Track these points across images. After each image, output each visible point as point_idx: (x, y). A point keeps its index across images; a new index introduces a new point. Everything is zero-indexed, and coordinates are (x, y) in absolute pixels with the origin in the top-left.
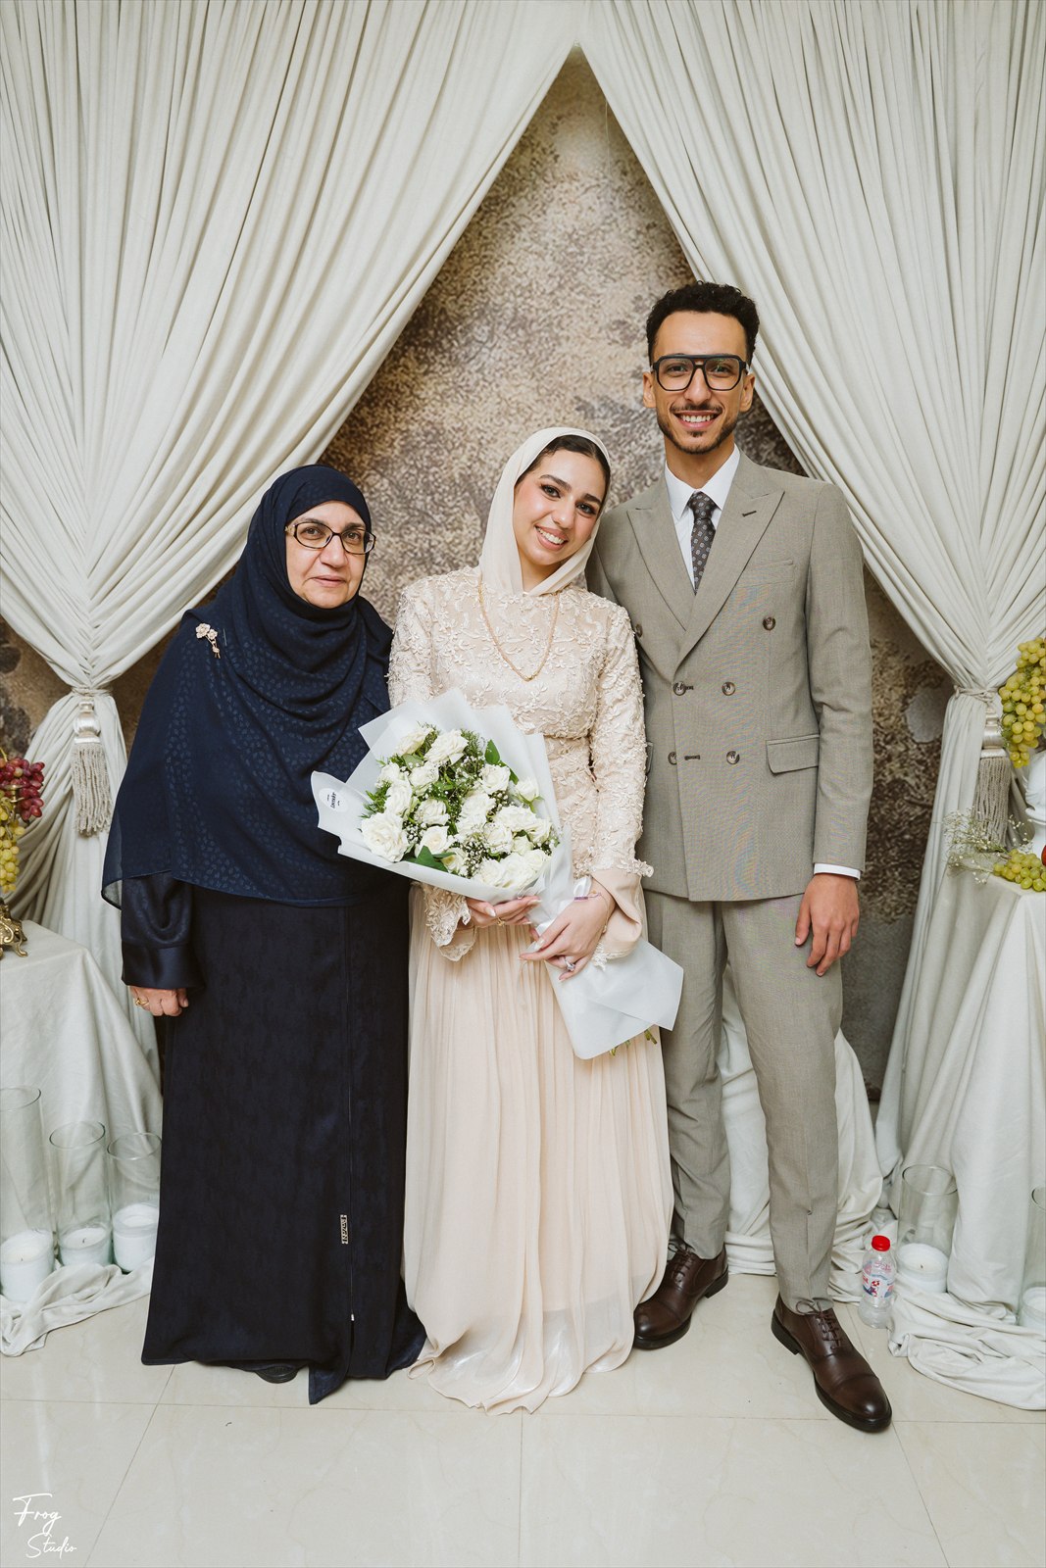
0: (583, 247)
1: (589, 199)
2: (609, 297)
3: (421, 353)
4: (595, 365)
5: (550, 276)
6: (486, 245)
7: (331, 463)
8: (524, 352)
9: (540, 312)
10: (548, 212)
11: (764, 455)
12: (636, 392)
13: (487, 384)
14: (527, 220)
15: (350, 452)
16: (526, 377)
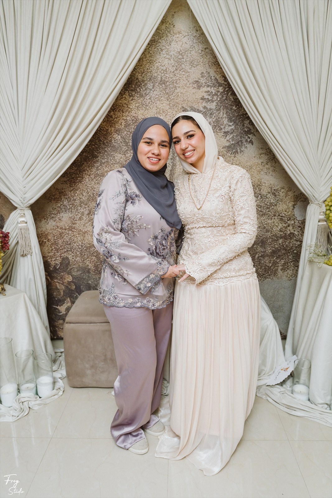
0: (183, 56)
1: (185, 40)
2: (193, 73)
3: (130, 93)
4: (188, 96)
5: (173, 66)
6: (151, 56)
7: (101, 131)
8: (164, 92)
9: (170, 78)
10: (172, 44)
11: (245, 125)
12: (202, 105)
13: (152, 103)
14: (165, 48)
15: (108, 127)
16: (165, 100)
